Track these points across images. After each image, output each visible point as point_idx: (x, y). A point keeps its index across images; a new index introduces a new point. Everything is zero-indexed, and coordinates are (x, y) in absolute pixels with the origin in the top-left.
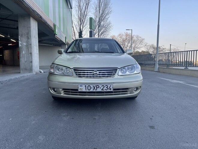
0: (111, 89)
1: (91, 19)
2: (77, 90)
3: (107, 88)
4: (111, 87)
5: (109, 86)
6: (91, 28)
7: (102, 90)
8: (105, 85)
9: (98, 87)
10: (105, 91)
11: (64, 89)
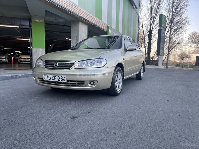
0: (65, 80)
1: (161, 16)
2: (43, 79)
3: (62, 79)
4: (65, 79)
5: (63, 77)
6: (160, 26)
7: (58, 80)
8: (60, 76)
9: (55, 77)
10: (61, 81)
11: (39, 78)
